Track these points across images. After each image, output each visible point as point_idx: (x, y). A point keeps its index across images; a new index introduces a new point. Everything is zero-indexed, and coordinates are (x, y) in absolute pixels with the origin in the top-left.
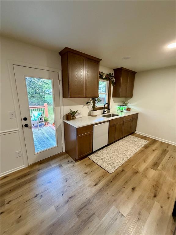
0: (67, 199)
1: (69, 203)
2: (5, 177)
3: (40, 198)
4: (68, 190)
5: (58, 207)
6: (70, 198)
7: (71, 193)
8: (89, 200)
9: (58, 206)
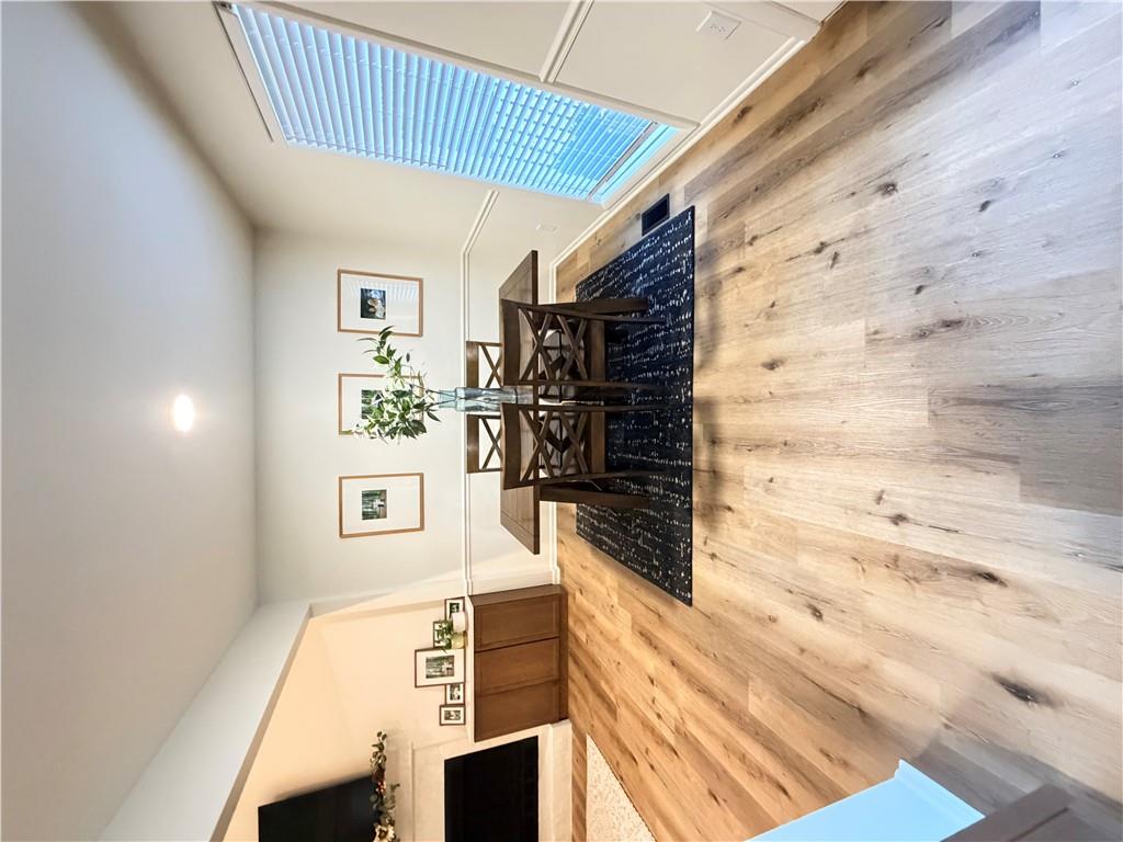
0: (927, 320)
1: (926, 343)
2: (744, 112)
3: (830, 262)
4: (960, 272)
5: (877, 337)
6: (948, 324)
7: (964, 300)
8: (1046, 390)
9: (876, 333)
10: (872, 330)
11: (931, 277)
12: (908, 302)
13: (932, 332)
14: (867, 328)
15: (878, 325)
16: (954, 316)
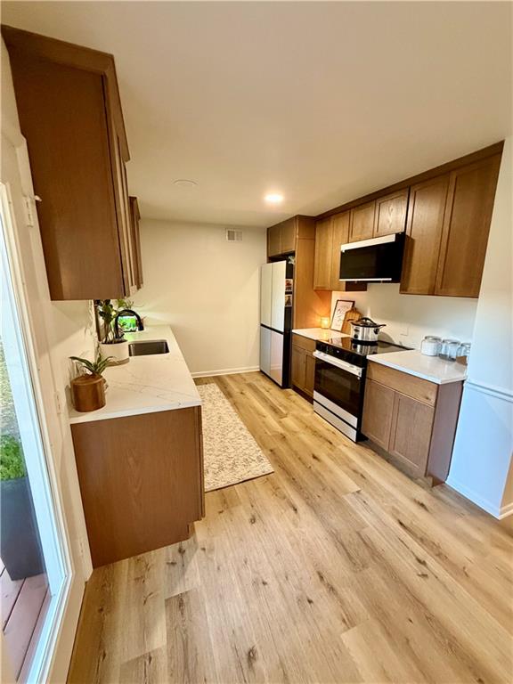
0: (324, 590)
1: (335, 585)
4: (296, 582)
6: (322, 578)
7: (309, 575)
10: (344, 625)
11: (302, 597)
12: (319, 605)
13: (328, 584)
14: (345, 631)
15: (339, 622)
16: (318, 577)
